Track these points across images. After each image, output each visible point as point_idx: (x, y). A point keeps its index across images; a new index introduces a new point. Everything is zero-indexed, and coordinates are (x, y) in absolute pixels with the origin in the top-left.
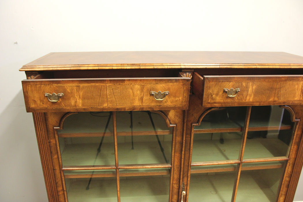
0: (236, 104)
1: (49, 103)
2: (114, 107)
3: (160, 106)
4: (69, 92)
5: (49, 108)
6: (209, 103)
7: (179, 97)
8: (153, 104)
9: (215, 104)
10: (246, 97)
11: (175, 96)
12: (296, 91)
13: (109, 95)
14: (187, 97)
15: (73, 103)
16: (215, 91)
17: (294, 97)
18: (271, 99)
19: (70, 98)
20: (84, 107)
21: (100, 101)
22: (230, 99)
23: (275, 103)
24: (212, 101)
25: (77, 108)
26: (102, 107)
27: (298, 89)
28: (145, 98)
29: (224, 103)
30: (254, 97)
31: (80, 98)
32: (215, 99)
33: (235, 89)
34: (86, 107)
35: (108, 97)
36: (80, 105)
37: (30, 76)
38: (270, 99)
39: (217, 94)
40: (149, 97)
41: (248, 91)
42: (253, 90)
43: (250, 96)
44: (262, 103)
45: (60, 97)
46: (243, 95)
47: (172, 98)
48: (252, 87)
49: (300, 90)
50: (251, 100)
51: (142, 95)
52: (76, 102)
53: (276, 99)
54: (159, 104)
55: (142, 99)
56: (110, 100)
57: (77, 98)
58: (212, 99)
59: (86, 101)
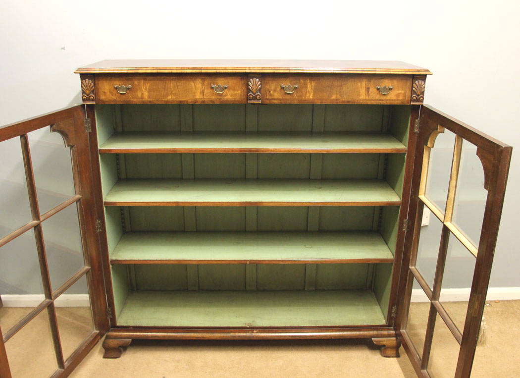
0: (295, 101)
1: (117, 95)
2: (177, 99)
3: (220, 99)
4: (136, 85)
5: (117, 100)
6: (267, 99)
7: (238, 91)
8: (213, 98)
9: (274, 101)
10: (306, 94)
11: (234, 90)
12: (360, 89)
13: (173, 88)
14: (245, 90)
15: (139, 95)
16: (273, 87)
17: (359, 95)
18: (334, 97)
19: (137, 90)
20: (149, 100)
21: (165, 93)
22: (289, 96)
23: (338, 101)
24: (270, 98)
25: (144, 100)
26: (166, 99)
27: (361, 87)
28: (206, 91)
29: (283, 99)
30: (314, 94)
31: (146, 90)
32: (273, 96)
33: (292, 85)
34: (151, 100)
35: (172, 89)
36: (146, 98)
37: (85, 80)
38: (331, 97)
39: (275, 91)
40: (210, 90)
41: (306, 87)
42: (312, 86)
43: (310, 93)
44: (324, 101)
45: (129, 88)
46: (302, 91)
47: (232, 92)
48: (311, 84)
49: (364, 88)
50: (311, 97)
51: (204, 88)
52: (142, 94)
53: (339, 97)
54: (219, 97)
55: (203, 92)
56: (174, 92)
57: (144, 90)
58: (270, 95)
59: (152, 93)
